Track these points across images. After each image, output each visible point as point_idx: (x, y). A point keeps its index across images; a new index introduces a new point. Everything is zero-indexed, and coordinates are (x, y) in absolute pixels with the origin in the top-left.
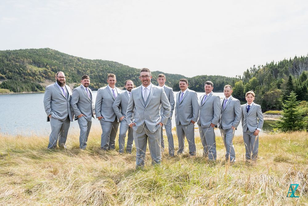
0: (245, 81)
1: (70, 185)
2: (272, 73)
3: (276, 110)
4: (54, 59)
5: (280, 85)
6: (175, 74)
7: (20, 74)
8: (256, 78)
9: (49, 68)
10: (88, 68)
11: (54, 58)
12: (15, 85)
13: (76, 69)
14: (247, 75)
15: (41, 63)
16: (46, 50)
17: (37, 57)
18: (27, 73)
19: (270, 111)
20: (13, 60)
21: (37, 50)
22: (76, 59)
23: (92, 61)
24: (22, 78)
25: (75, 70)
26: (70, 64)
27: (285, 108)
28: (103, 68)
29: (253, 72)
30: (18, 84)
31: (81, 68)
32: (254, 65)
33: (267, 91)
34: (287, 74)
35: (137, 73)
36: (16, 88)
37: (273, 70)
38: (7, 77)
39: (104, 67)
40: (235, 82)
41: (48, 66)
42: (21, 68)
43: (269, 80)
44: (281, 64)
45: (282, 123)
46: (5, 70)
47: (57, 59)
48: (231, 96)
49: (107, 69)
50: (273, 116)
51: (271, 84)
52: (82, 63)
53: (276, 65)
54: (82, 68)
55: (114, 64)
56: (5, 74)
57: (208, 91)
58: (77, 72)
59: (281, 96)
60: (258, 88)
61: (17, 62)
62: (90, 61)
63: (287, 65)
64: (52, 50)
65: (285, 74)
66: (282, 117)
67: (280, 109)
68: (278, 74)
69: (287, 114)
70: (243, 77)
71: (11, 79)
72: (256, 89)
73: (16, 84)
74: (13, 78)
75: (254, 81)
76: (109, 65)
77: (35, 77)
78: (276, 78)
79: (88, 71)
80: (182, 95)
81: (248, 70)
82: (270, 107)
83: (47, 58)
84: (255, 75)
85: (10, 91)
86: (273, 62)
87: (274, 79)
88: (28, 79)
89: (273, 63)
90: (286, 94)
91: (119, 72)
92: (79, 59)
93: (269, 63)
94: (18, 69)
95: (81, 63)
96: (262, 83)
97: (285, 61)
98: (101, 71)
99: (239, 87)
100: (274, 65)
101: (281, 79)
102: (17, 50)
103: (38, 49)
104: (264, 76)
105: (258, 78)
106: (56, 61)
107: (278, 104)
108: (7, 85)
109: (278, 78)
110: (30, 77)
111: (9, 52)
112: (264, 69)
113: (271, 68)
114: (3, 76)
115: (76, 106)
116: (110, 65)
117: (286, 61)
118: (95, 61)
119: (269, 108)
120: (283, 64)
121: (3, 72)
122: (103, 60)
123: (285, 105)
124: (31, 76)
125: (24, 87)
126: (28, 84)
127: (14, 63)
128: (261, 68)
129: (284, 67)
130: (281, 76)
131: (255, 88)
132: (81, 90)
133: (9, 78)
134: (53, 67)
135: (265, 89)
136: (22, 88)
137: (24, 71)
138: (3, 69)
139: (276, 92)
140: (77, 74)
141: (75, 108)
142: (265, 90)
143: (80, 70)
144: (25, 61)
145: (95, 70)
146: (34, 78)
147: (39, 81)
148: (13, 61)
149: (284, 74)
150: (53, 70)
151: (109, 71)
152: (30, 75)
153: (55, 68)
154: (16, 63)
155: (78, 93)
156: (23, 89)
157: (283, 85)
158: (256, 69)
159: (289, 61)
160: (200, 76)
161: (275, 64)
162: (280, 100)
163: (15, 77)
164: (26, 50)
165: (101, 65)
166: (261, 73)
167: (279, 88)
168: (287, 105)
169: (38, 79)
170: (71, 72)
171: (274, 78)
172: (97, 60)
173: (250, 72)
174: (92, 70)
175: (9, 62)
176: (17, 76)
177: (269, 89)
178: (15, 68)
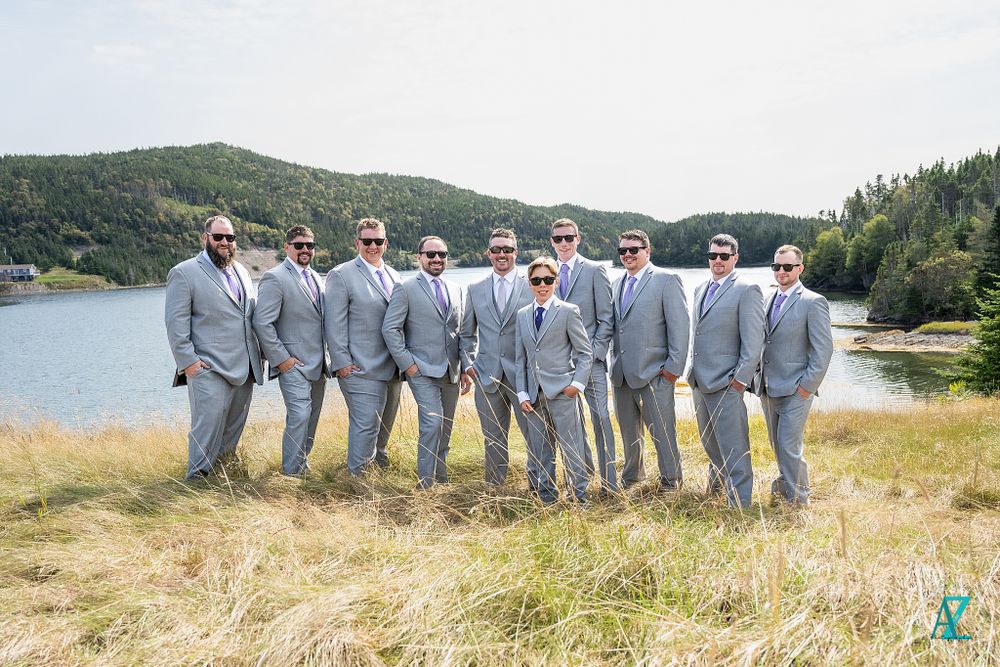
0: (849, 226)
1: (238, 613)
2: (938, 198)
3: (954, 320)
4: (240, 177)
5: (966, 237)
6: (622, 212)
7: (134, 226)
8: (886, 218)
9: (226, 206)
10: (347, 203)
11: (238, 174)
12: (122, 263)
13: (308, 207)
14: (856, 206)
15: (199, 189)
16: (212, 151)
17: (188, 172)
18: (157, 222)
19: (934, 325)
20: (112, 184)
21: (186, 150)
22: (308, 175)
23: (358, 178)
24: (142, 238)
25: (304, 209)
26: (291, 189)
27: (985, 314)
28: (391, 200)
29: (875, 199)
30: (129, 259)
31: (322, 202)
32: (879, 177)
33: (922, 260)
34: (987, 203)
35: (502, 211)
36: (123, 272)
37: (942, 188)
38: (97, 237)
39: (397, 197)
40: (819, 233)
41: (220, 200)
42: (138, 210)
43: (928, 223)
44: (966, 169)
45: (977, 366)
46: (89, 215)
47: (250, 176)
48: (799, 283)
49: (404, 202)
50: (944, 338)
51: (937, 235)
52: (327, 187)
53: (951, 171)
54: (327, 201)
55: (426, 185)
56: (89, 229)
57: (722, 269)
58: (312, 215)
59: (970, 272)
60: (893, 248)
61: (124, 190)
62: (352, 180)
63: (988, 172)
64: (231, 147)
65: (982, 201)
66: (975, 342)
67: (968, 314)
68: (960, 203)
69: (993, 333)
70: (843, 216)
71: (108, 242)
72: (887, 253)
73: (125, 258)
74: (114, 239)
75: (880, 227)
76: (411, 191)
77: (181, 234)
78: (952, 214)
79: (345, 212)
80: (631, 286)
81: (858, 193)
82: (933, 309)
83: (217, 173)
84: (882, 207)
85: (108, 281)
86: (939, 163)
87: (945, 220)
88: (161, 243)
89: (941, 167)
90: (986, 265)
91: (443, 210)
92: (315, 174)
93: (928, 166)
94: (128, 212)
95: (323, 188)
96: (907, 232)
97: (980, 160)
98: (388, 210)
99: (829, 247)
100: (946, 171)
101: (969, 218)
102: (124, 153)
103: (189, 146)
104: (912, 209)
105: (893, 218)
106: (245, 183)
107: (961, 300)
108: (95, 264)
109: (960, 215)
110: (167, 236)
111: (98, 160)
112: (912, 185)
113: (935, 182)
114: (85, 234)
115: (272, 330)
116: (415, 191)
117: (983, 159)
118: (367, 179)
119: (932, 315)
120: (974, 168)
121: (85, 221)
122: (392, 176)
123: (983, 306)
124: (169, 234)
125: (150, 268)
126: (162, 258)
127: (116, 194)
128: (903, 183)
129: (979, 180)
130: (970, 208)
131: (883, 251)
132: (288, 277)
133: (100, 241)
134: (235, 202)
135: (917, 252)
136: (144, 271)
137: (148, 218)
138: (85, 214)
139: (953, 262)
140: (313, 222)
141: (270, 336)
142: (918, 256)
143: (322, 209)
144: (151, 185)
145: (366, 207)
146: (178, 238)
147: (194, 248)
148: (112, 187)
149: (977, 202)
150: (238, 212)
151: (413, 211)
152: (165, 229)
153: (244, 206)
154: (123, 194)
155: (279, 286)
156: (145, 274)
157: (974, 237)
158: (885, 189)
159: (993, 157)
160: (704, 216)
161: (946, 169)
162: (967, 286)
163: (119, 238)
164: (152, 152)
165: (386, 191)
166: (901, 200)
167: (963, 247)
168: (991, 304)
169: (191, 242)
170: (294, 215)
171: (944, 214)
172: (372, 176)
173: (866, 199)
174: (359, 209)
175: (100, 191)
176: (127, 234)
177: (928, 252)
178: (118, 208)
